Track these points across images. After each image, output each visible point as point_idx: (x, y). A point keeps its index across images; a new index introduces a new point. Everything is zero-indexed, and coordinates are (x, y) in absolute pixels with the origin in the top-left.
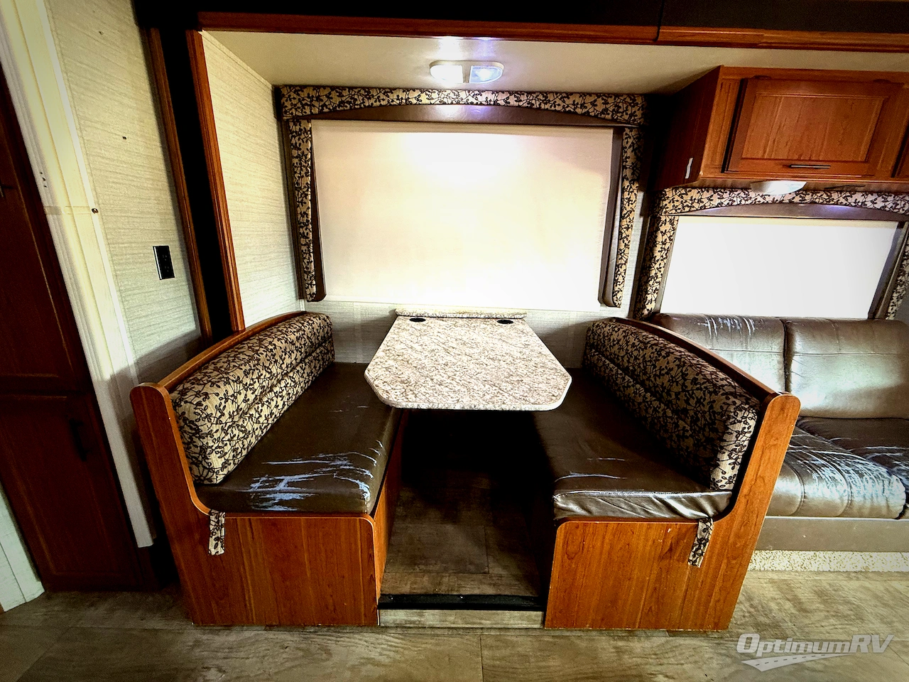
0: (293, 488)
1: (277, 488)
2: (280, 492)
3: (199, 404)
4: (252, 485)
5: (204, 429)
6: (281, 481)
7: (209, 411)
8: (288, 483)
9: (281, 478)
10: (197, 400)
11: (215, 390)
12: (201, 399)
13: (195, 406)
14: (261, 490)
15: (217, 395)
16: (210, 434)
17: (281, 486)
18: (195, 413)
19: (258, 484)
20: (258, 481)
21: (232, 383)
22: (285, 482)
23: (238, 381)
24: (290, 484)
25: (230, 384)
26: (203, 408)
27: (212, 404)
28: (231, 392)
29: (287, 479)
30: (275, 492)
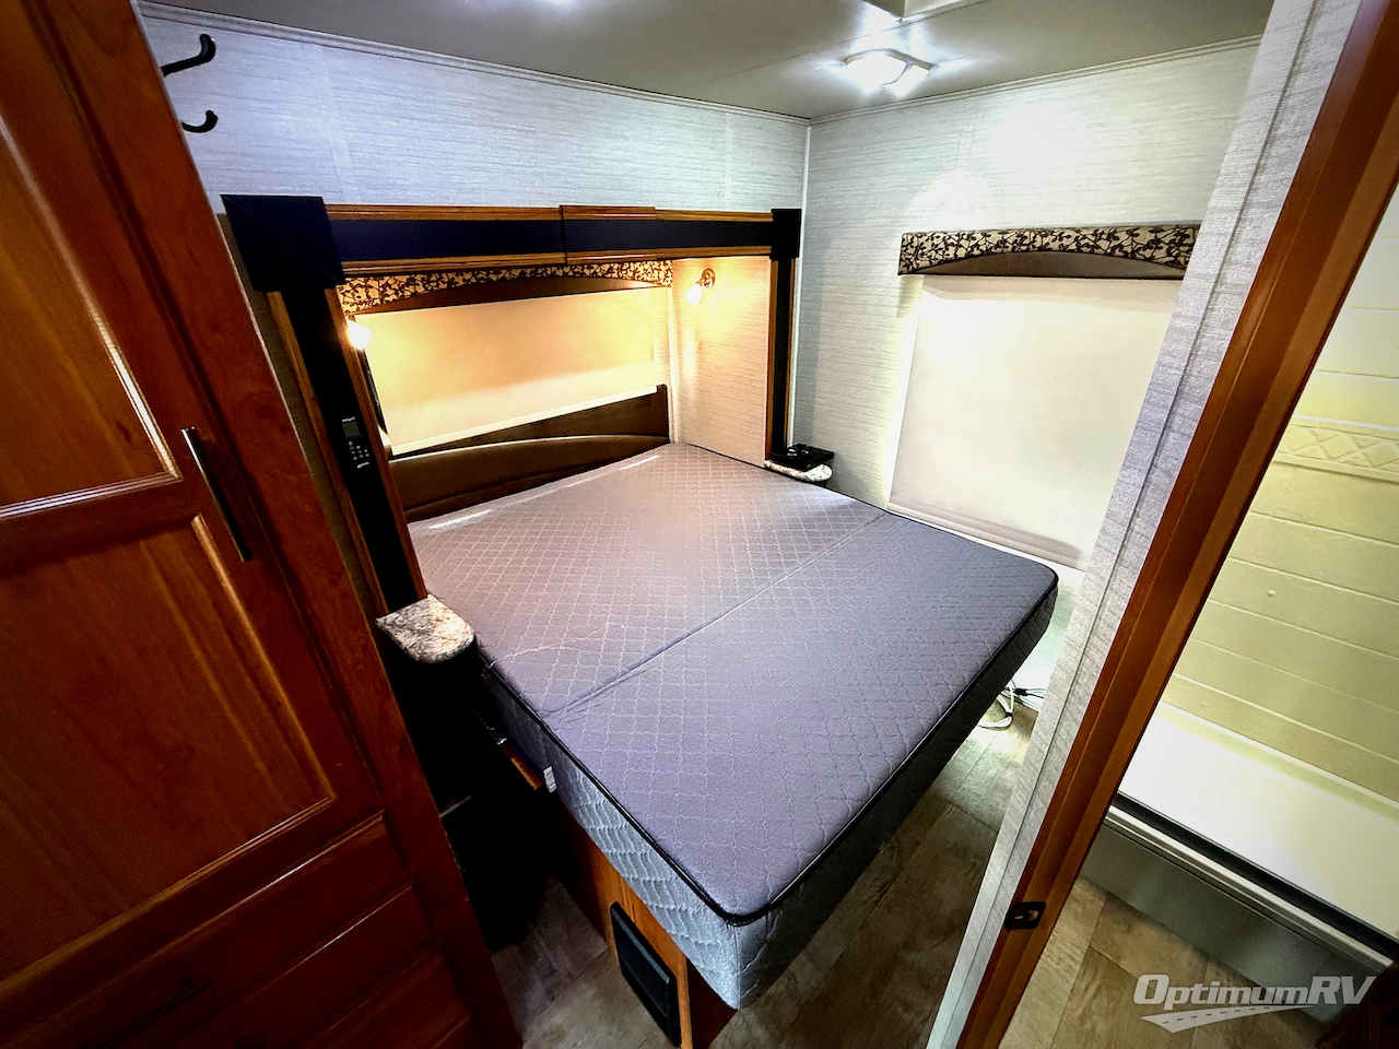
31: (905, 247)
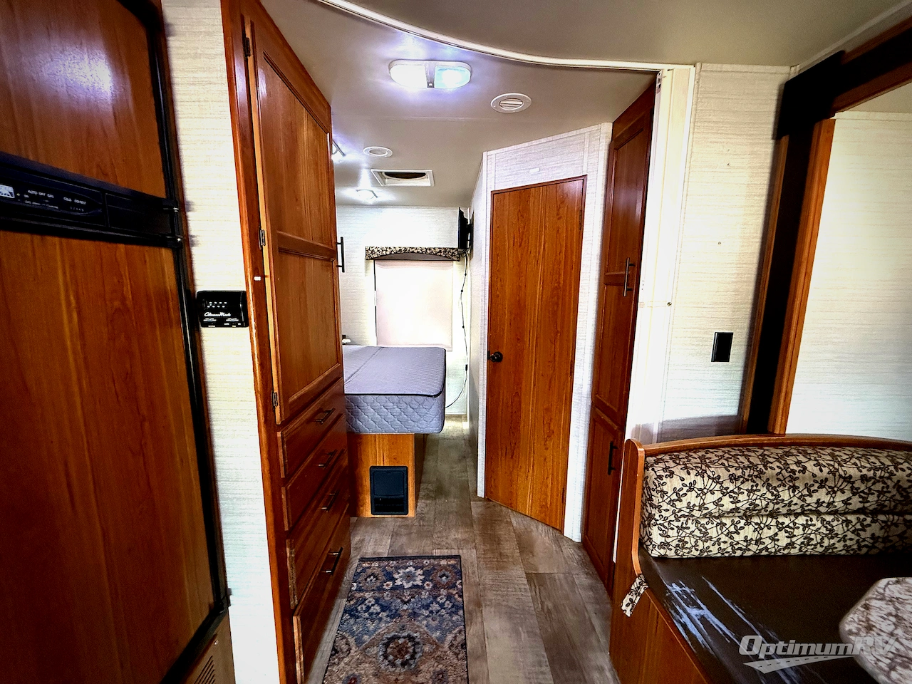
0: (702, 626)
1: (689, 610)
2: (689, 615)
3: (660, 477)
4: (674, 585)
5: (655, 501)
6: (700, 608)
7: (665, 488)
8: (702, 616)
9: (702, 606)
10: (662, 473)
11: (684, 474)
12: (664, 474)
13: (656, 477)
14: (676, 596)
15: (682, 479)
16: (659, 508)
17: (694, 612)
18: (654, 482)
19: (678, 589)
20: (681, 587)
21: (706, 478)
22: (701, 612)
23: (717, 480)
24: (703, 619)
25: (703, 478)
26: (662, 482)
27: (671, 485)
28: (700, 485)
29: (706, 612)
30: (685, 611)
31: (367, 251)
